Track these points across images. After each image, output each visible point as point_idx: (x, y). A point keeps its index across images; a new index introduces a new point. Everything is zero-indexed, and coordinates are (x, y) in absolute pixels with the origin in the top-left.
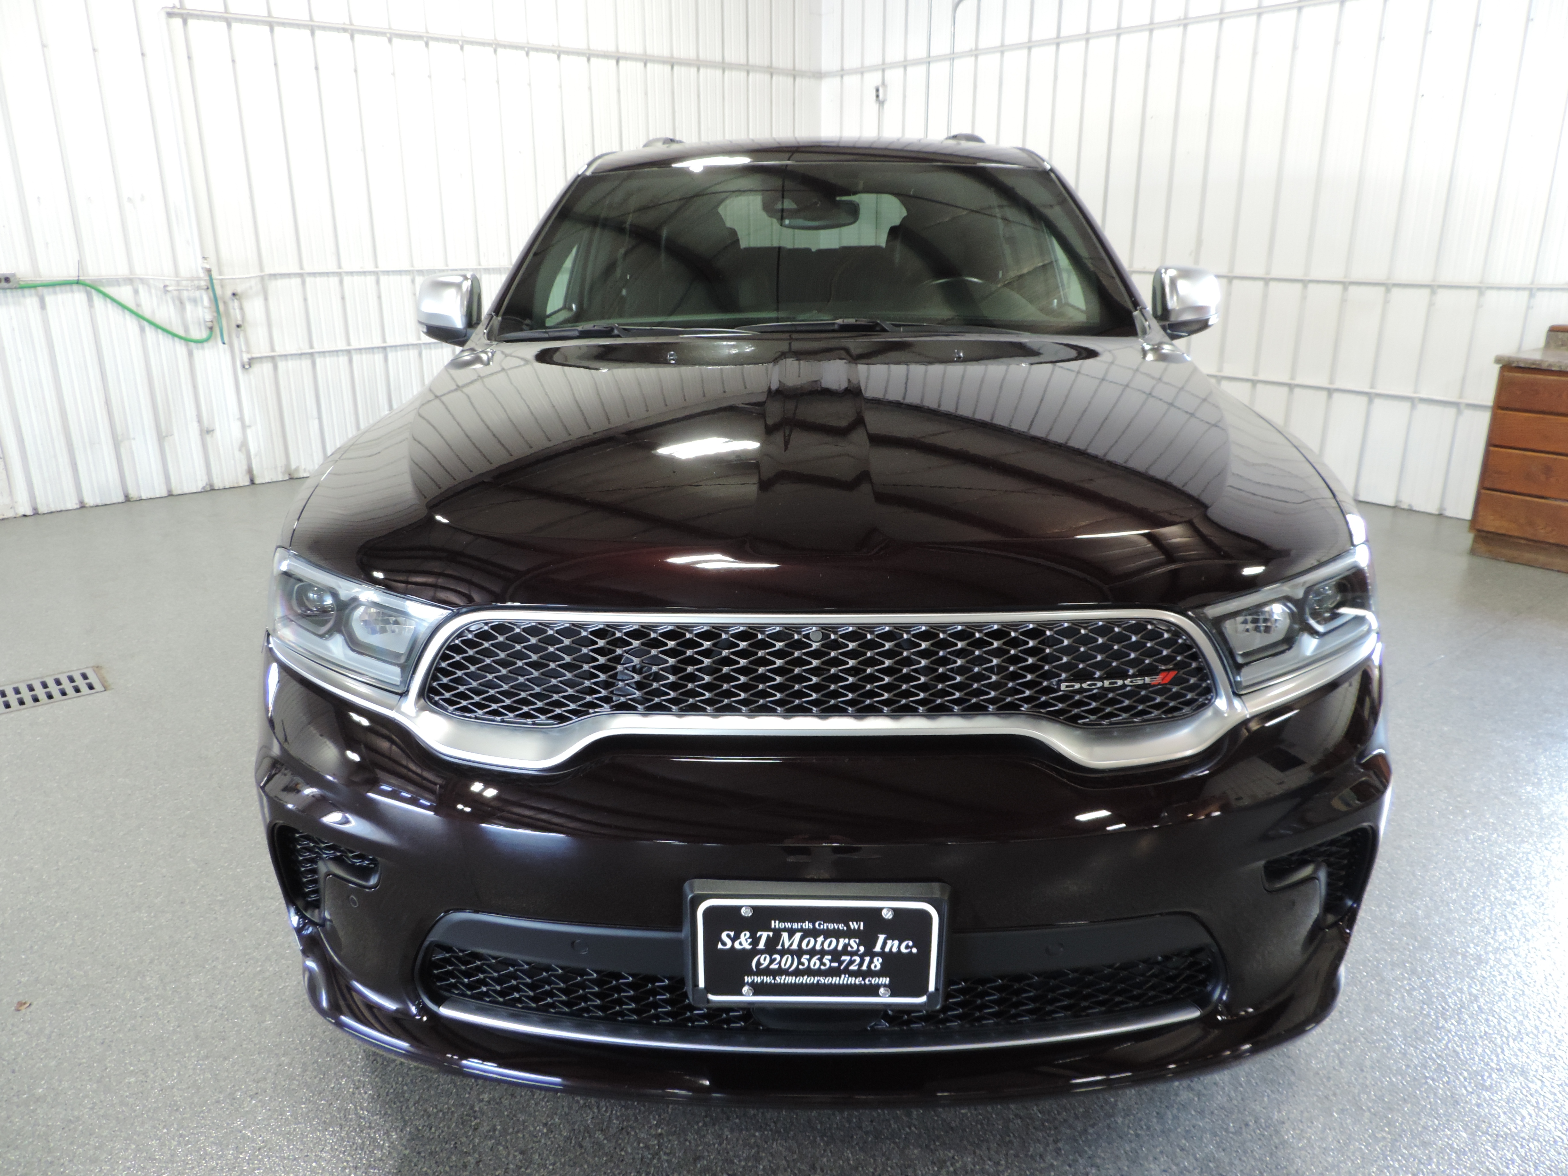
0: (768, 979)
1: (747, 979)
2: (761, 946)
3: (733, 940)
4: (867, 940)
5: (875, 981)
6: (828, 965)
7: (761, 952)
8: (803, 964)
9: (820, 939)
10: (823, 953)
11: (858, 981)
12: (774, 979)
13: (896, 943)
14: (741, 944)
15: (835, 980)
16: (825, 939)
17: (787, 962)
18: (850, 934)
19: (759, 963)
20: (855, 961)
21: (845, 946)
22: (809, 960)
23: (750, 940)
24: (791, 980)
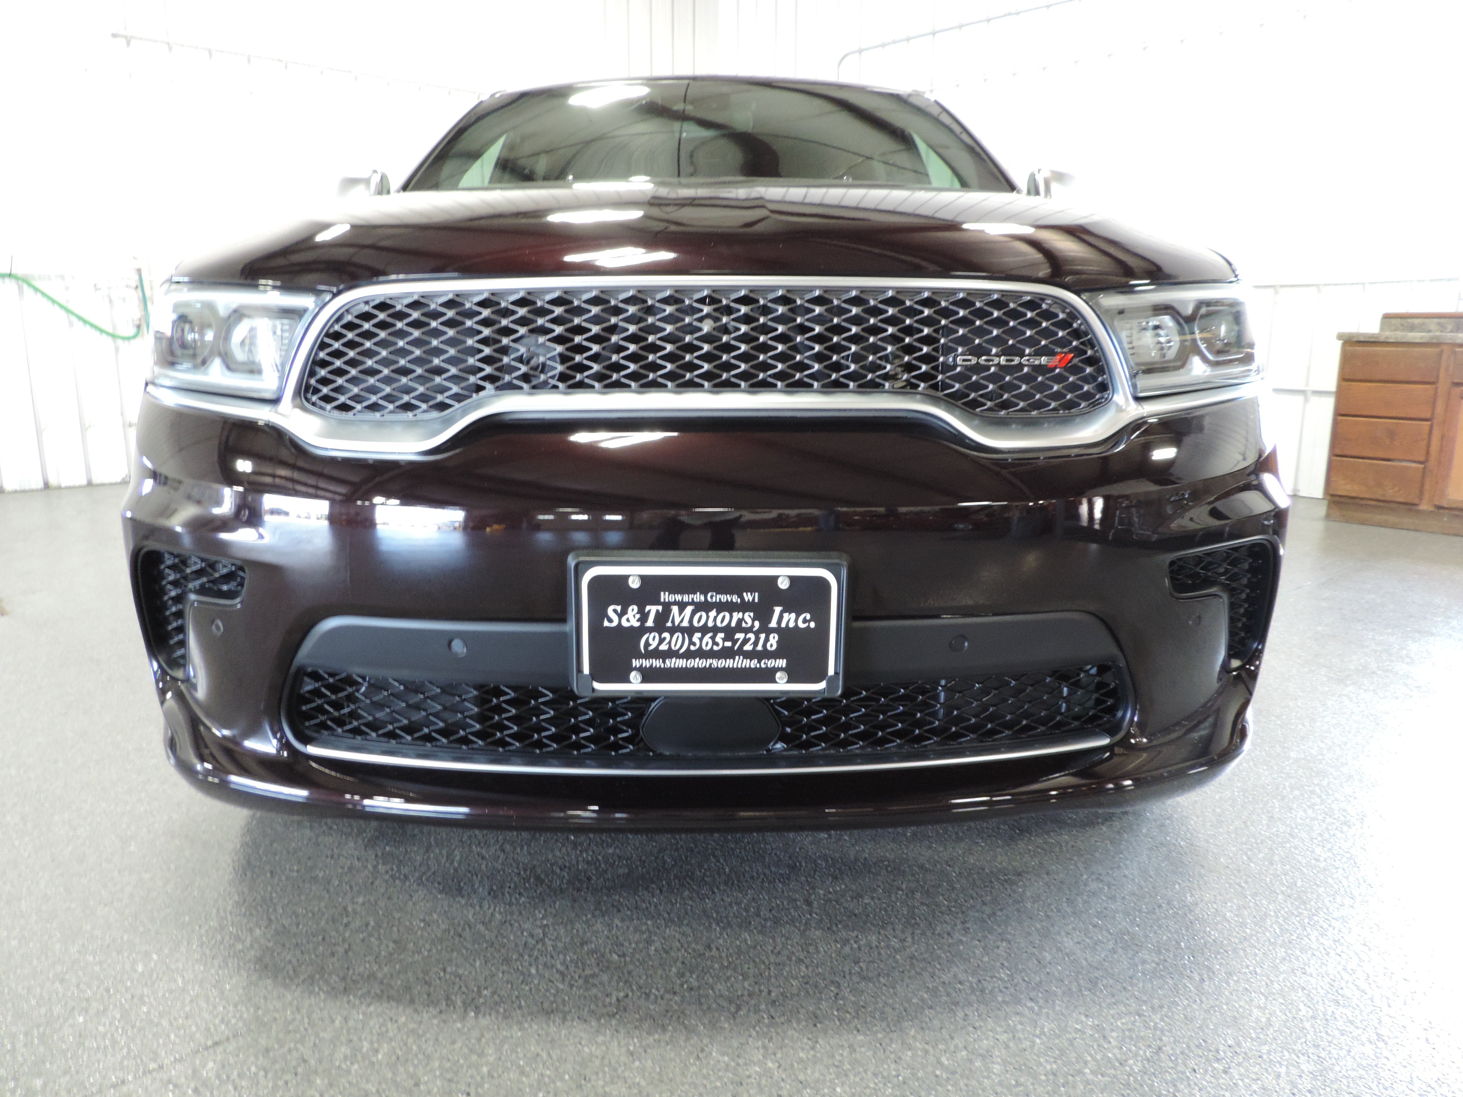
0: (657, 663)
1: (636, 663)
2: (650, 623)
3: (620, 616)
4: (762, 613)
5: (771, 663)
6: (721, 646)
7: (650, 630)
8: (694, 644)
9: (713, 613)
10: (715, 630)
11: (754, 664)
12: (664, 662)
13: (793, 616)
14: (628, 620)
15: (729, 663)
16: (718, 613)
17: (677, 641)
18: (744, 607)
19: (647, 644)
20: (749, 639)
21: (740, 621)
22: (701, 639)
23: (638, 616)
24: (681, 663)
